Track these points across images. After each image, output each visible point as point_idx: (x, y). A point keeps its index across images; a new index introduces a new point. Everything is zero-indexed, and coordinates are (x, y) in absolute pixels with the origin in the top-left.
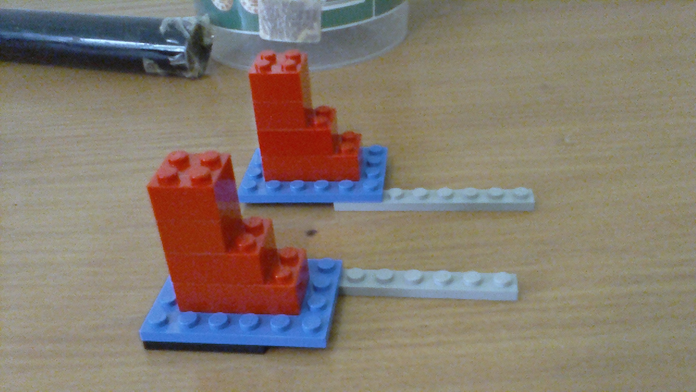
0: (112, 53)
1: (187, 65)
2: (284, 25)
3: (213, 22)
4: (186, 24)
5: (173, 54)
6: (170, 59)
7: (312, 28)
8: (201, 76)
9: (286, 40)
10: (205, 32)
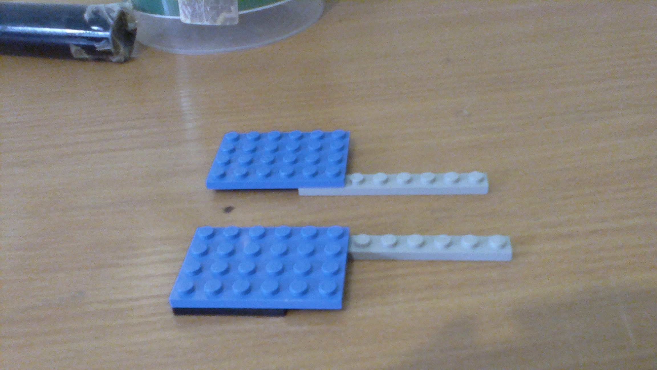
0: (39, 40)
1: (113, 50)
2: (203, 9)
3: (136, 8)
4: (109, 11)
5: (98, 40)
6: (96, 45)
7: (230, 11)
8: (127, 60)
9: (206, 23)
10: (129, 18)
